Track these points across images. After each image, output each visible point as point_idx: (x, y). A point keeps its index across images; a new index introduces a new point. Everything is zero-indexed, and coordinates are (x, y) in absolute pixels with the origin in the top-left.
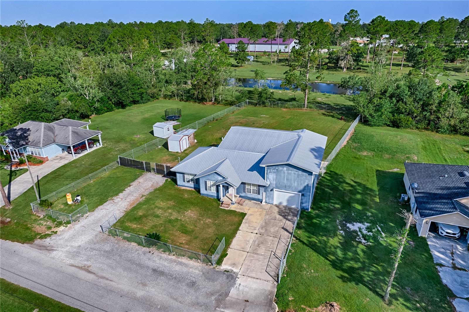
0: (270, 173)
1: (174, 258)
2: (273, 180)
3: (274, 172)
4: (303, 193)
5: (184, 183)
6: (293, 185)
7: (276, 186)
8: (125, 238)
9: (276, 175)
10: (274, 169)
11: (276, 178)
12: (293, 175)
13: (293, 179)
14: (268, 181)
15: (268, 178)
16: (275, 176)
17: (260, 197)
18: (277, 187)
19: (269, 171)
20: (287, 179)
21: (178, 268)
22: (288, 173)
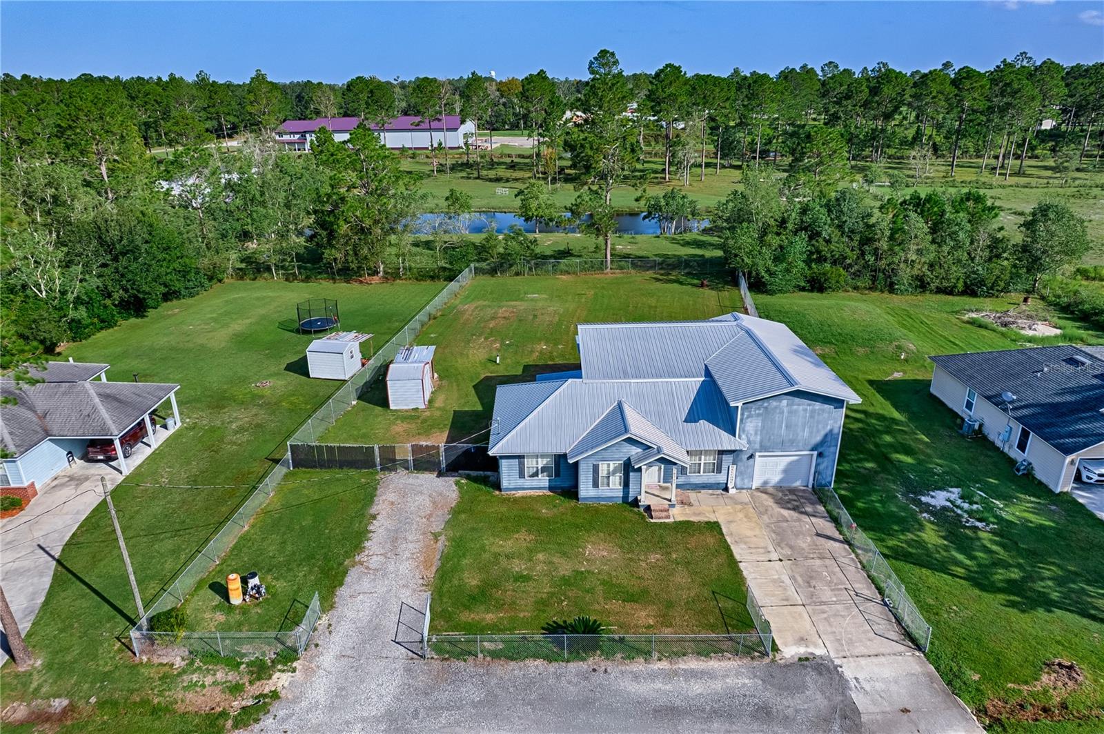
0: (748, 417)
1: (664, 665)
2: (756, 434)
3: (758, 415)
4: (820, 450)
5: (522, 480)
6: (799, 438)
7: (761, 446)
8: (495, 655)
9: (763, 421)
10: (759, 409)
11: (763, 427)
12: (802, 413)
13: (800, 424)
14: (744, 436)
15: (744, 431)
16: (760, 424)
17: (721, 478)
18: (763, 448)
19: (746, 414)
20: (787, 427)
21: (697, 688)
22: (790, 412)
